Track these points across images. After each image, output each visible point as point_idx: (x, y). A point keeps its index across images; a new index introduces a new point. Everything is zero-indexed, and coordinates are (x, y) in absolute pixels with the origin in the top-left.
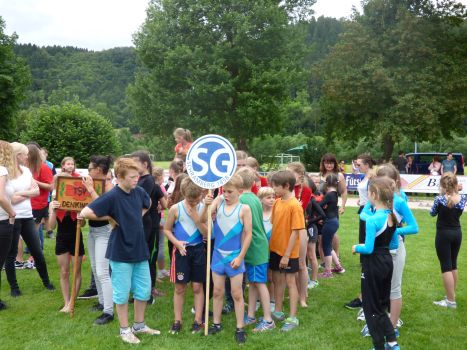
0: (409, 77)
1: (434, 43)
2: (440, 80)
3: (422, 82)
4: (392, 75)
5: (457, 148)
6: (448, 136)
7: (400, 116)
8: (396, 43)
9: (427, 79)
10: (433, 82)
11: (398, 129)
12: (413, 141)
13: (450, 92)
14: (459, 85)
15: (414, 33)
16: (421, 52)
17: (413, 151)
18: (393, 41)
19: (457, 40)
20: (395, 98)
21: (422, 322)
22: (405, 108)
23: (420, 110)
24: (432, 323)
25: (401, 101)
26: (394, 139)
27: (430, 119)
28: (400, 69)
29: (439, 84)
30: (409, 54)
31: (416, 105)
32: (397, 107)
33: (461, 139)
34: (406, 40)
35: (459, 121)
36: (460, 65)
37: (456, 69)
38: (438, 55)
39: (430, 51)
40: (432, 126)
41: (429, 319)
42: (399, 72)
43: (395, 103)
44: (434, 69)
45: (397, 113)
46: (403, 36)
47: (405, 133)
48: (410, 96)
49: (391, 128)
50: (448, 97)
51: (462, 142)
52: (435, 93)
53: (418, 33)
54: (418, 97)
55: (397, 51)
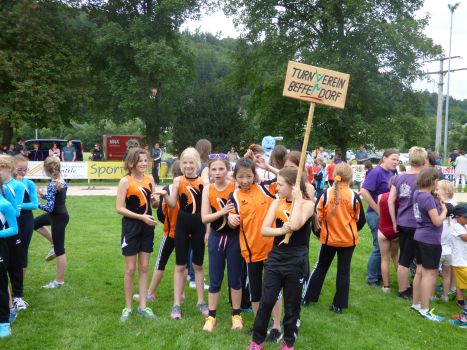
0: (29, 63)
1: (53, 32)
2: (59, 69)
3: (41, 69)
4: (10, 59)
5: (76, 135)
6: (68, 124)
7: (20, 103)
8: (13, 25)
9: (47, 67)
10: (53, 71)
11: (18, 115)
12: (34, 127)
13: (70, 82)
14: (76, 76)
15: (33, 19)
16: (40, 39)
17: (33, 137)
18: (10, 23)
19: (74, 31)
20: (14, 83)
21: (46, 301)
22: (24, 95)
23: (41, 98)
24: (56, 300)
25: (21, 87)
26: (13, 125)
27: (51, 108)
28: (18, 53)
29: (58, 72)
30: (28, 40)
31: (36, 92)
32: (16, 92)
33: (80, 126)
34: (24, 24)
35: (77, 110)
36: (77, 56)
37: (74, 60)
38: (57, 44)
39: (49, 39)
40: (52, 114)
41: (53, 297)
42: (17, 56)
43: (15, 88)
44: (53, 58)
45: (17, 99)
46: (21, 20)
47: (25, 119)
48: (29, 83)
49: (10, 114)
50: (67, 86)
51: (81, 129)
52: (54, 82)
53: (36, 19)
54: (38, 84)
55: (15, 35)
